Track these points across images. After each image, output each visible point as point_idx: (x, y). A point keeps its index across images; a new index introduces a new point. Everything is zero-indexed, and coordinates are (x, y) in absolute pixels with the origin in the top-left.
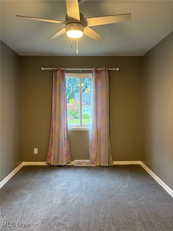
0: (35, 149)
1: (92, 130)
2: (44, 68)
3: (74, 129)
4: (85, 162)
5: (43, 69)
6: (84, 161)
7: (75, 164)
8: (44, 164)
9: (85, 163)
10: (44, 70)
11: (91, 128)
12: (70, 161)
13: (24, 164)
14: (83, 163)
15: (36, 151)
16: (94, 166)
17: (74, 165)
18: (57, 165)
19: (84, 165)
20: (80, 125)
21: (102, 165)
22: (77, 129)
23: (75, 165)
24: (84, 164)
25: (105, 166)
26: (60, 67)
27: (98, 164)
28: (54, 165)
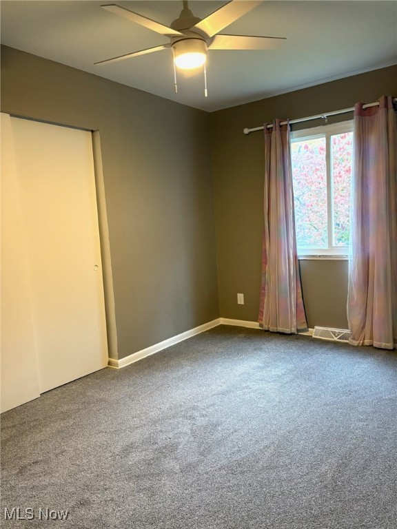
0: (239, 295)
1: (352, 259)
2: (249, 128)
3: (313, 256)
4: (339, 333)
5: (246, 131)
6: (337, 330)
7: (315, 335)
8: (254, 325)
9: (338, 335)
10: (250, 132)
11: (352, 254)
12: (305, 326)
13: (222, 321)
14: (334, 335)
15: (241, 298)
16: (356, 345)
17: (313, 336)
18: (275, 331)
19: (336, 339)
20: (327, 248)
21: (376, 344)
22: (320, 256)
23: (316, 337)
24: (336, 337)
25: (383, 347)
26: (277, 120)
27: (367, 342)
28: (271, 330)
